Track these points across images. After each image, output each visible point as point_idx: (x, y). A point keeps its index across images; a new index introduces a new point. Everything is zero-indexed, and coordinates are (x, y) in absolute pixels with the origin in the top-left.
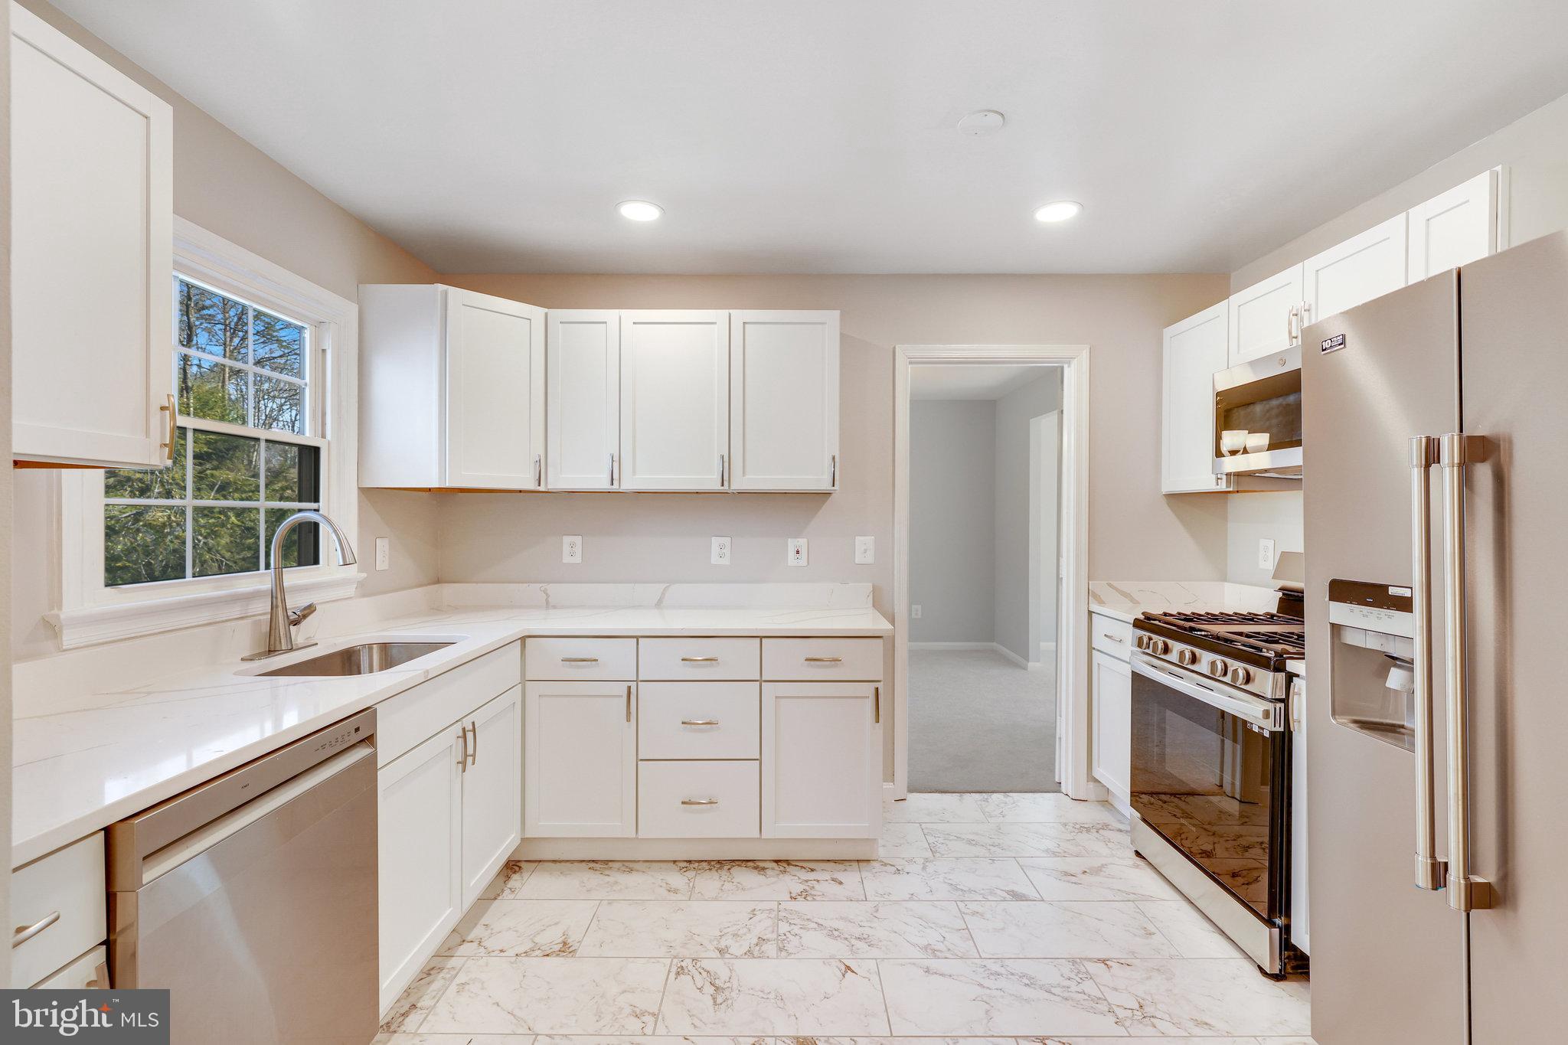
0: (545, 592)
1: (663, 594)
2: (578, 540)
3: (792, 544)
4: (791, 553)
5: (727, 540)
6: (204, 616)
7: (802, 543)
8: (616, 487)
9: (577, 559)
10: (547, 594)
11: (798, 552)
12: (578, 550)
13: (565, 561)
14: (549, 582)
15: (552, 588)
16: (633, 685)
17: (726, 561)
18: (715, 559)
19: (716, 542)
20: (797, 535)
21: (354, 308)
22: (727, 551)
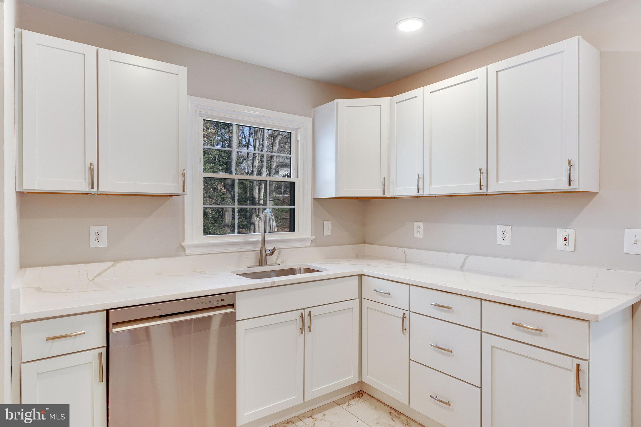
0: (404, 253)
1: (465, 261)
2: (421, 224)
3: (560, 233)
4: (560, 240)
5: (508, 228)
6: (237, 249)
7: (569, 232)
8: (421, 193)
9: (420, 236)
10: (405, 254)
11: (565, 240)
12: (421, 230)
13: (415, 236)
14: (406, 248)
15: (408, 251)
16: (407, 314)
17: (507, 243)
18: (499, 241)
19: (500, 228)
20: (566, 226)
21: (309, 121)
22: (508, 235)
